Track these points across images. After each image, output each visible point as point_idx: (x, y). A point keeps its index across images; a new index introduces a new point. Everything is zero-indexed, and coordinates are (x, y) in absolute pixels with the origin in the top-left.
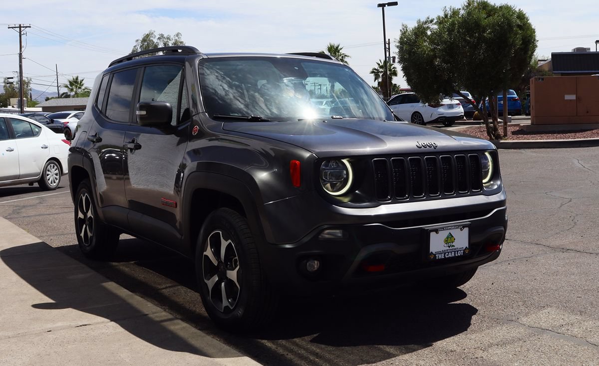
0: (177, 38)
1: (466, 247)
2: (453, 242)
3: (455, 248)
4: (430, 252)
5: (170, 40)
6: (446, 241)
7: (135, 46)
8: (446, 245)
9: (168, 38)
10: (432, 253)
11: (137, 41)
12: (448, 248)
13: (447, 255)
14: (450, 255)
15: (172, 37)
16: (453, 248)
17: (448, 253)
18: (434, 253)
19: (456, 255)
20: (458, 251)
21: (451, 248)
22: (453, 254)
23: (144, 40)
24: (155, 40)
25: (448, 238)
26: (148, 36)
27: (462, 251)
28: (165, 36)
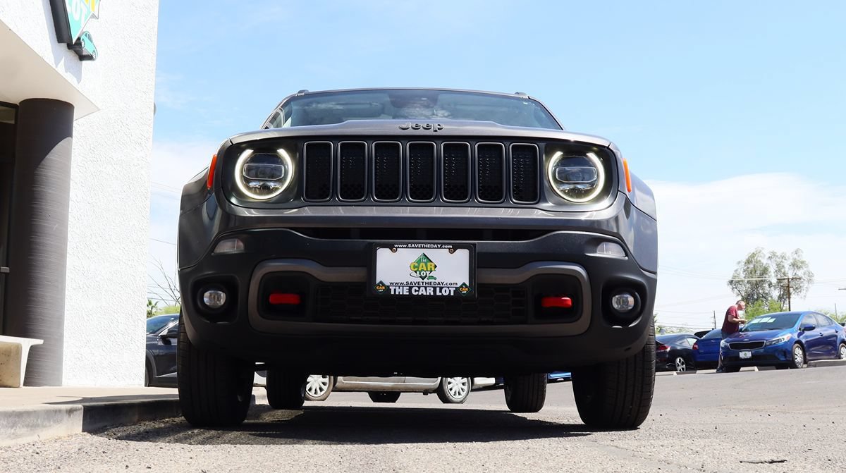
0: (795, 256)
1: (464, 284)
2: (431, 271)
3: (437, 281)
4: (377, 282)
5: (785, 259)
6: (415, 267)
7: (736, 271)
8: (414, 274)
9: (783, 257)
10: (381, 282)
11: (739, 262)
12: (421, 280)
13: (416, 291)
14: (422, 291)
15: (788, 254)
16: (433, 281)
17: (419, 288)
18: (387, 284)
19: (438, 293)
20: (441, 288)
21: (426, 280)
22: (430, 291)
23: (749, 262)
24: (765, 261)
25: (419, 261)
26: (753, 255)
27: (452, 290)
28: (778, 254)
